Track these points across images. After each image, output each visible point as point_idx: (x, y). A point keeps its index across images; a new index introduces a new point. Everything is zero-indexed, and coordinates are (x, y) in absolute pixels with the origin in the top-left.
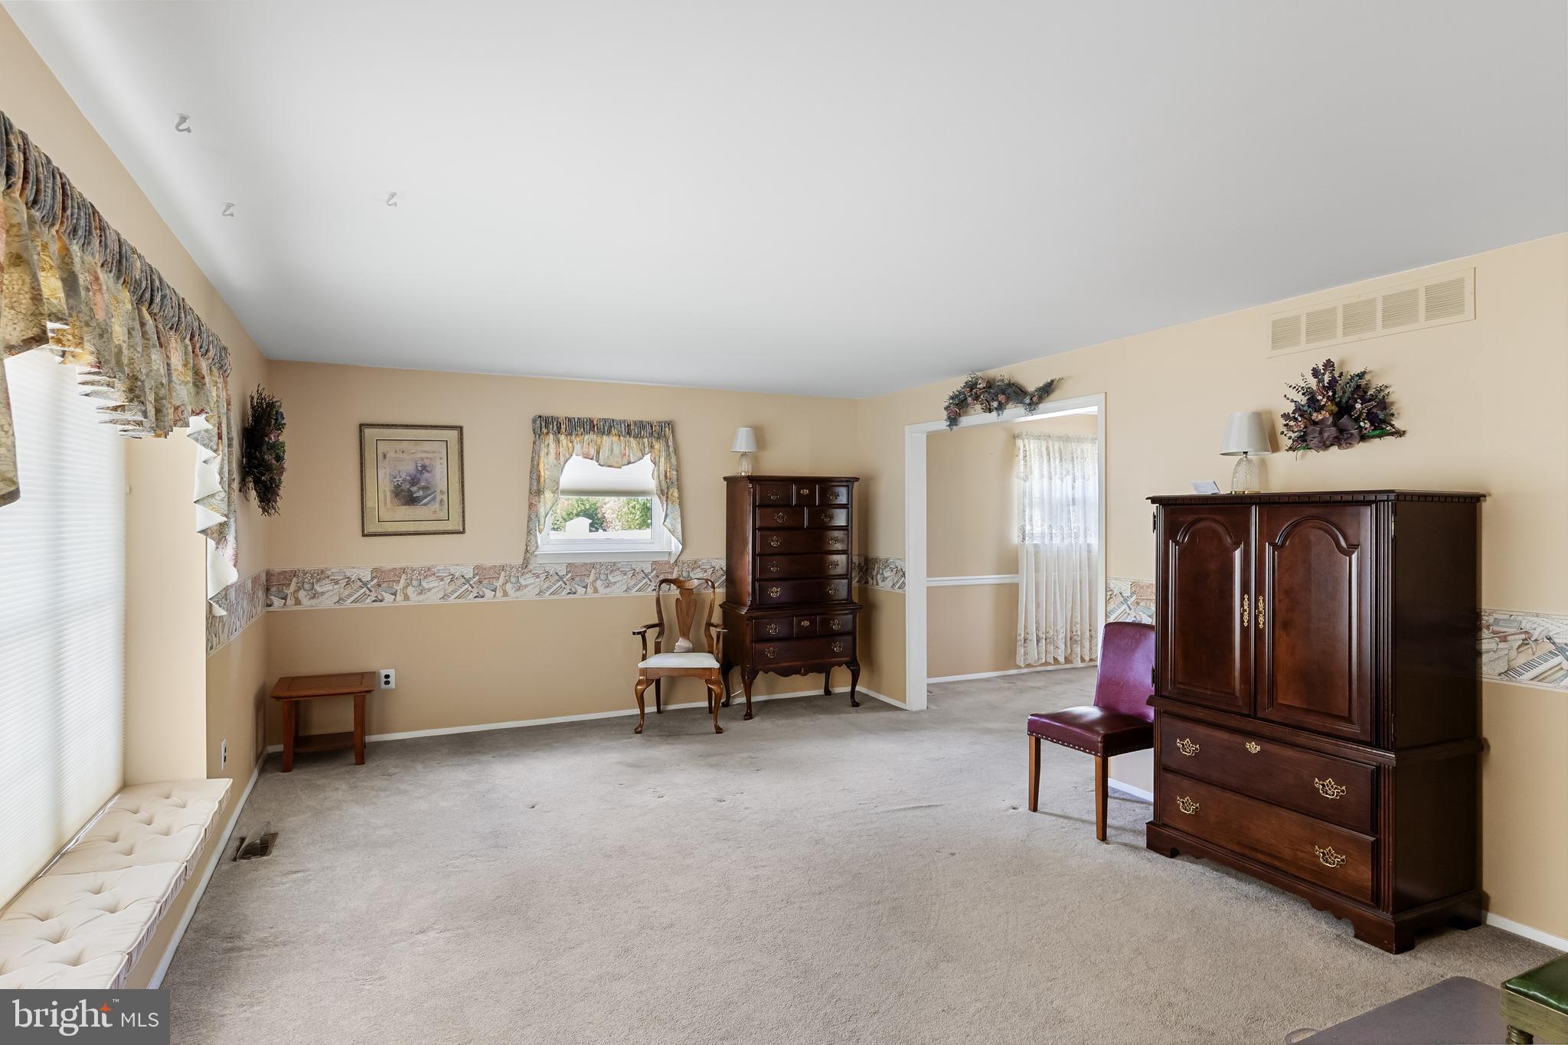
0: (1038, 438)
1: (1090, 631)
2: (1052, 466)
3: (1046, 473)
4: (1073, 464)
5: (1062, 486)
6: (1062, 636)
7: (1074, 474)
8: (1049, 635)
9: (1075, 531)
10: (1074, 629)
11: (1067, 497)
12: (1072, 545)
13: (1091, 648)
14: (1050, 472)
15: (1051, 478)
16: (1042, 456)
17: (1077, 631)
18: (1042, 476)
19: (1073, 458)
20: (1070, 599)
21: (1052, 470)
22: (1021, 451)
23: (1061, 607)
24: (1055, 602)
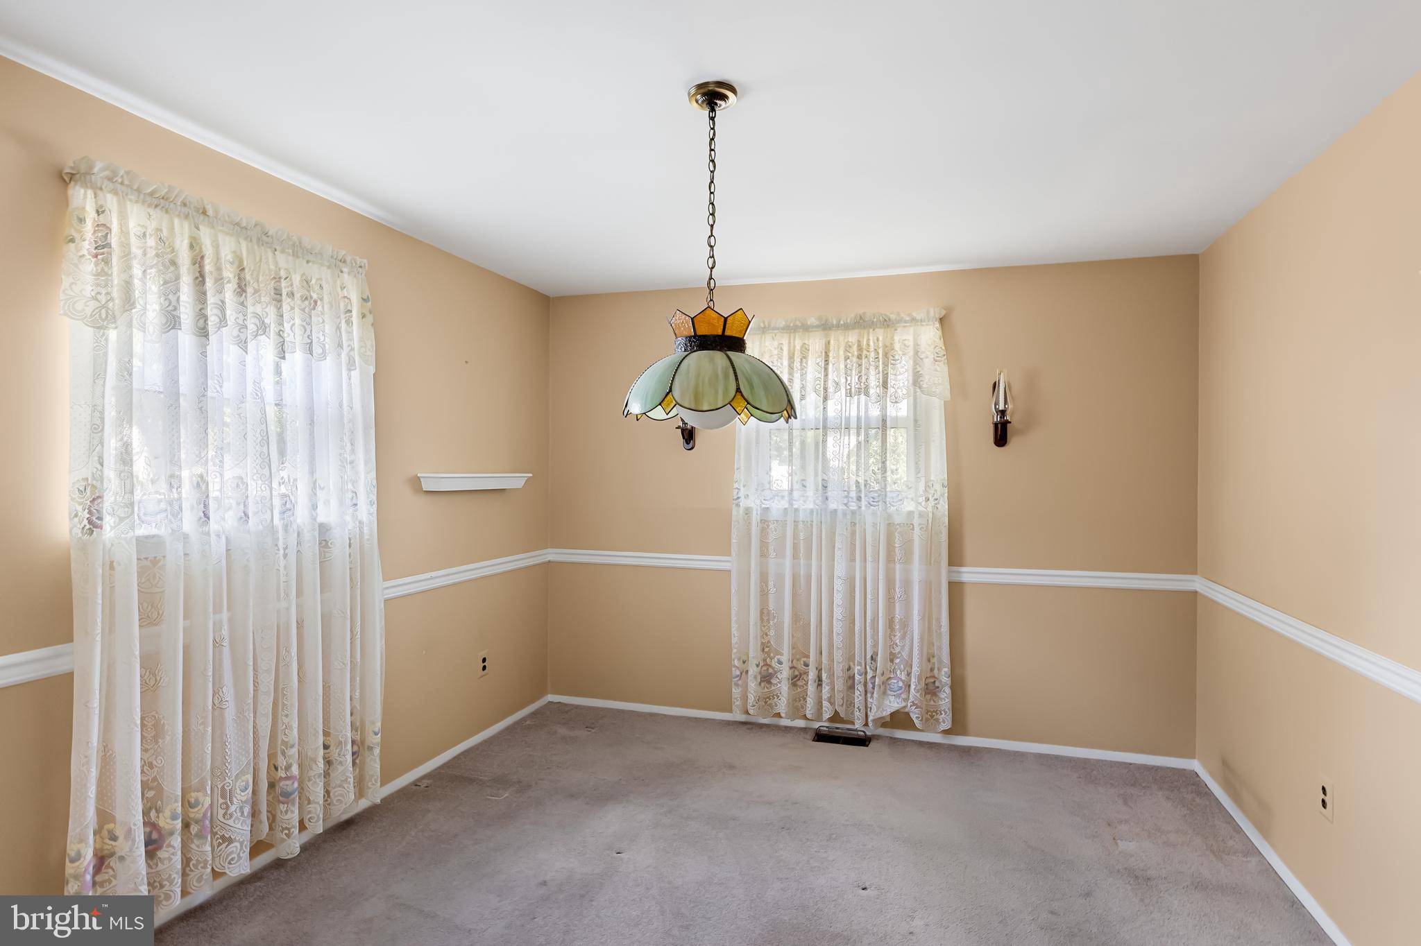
0: (160, 201)
1: (326, 747)
2: (211, 299)
3: (186, 313)
4: (279, 308)
5: (243, 363)
6: (242, 797)
7: (280, 334)
8: (195, 813)
9: (283, 489)
10: (281, 762)
11: (259, 395)
12: (272, 529)
13: (327, 792)
14: (202, 316)
15: (203, 332)
16: (173, 263)
17: (288, 768)
18: (172, 322)
19: (278, 292)
20: (267, 682)
21: (211, 312)
22: (89, 227)
23: (240, 711)
24: (218, 707)
